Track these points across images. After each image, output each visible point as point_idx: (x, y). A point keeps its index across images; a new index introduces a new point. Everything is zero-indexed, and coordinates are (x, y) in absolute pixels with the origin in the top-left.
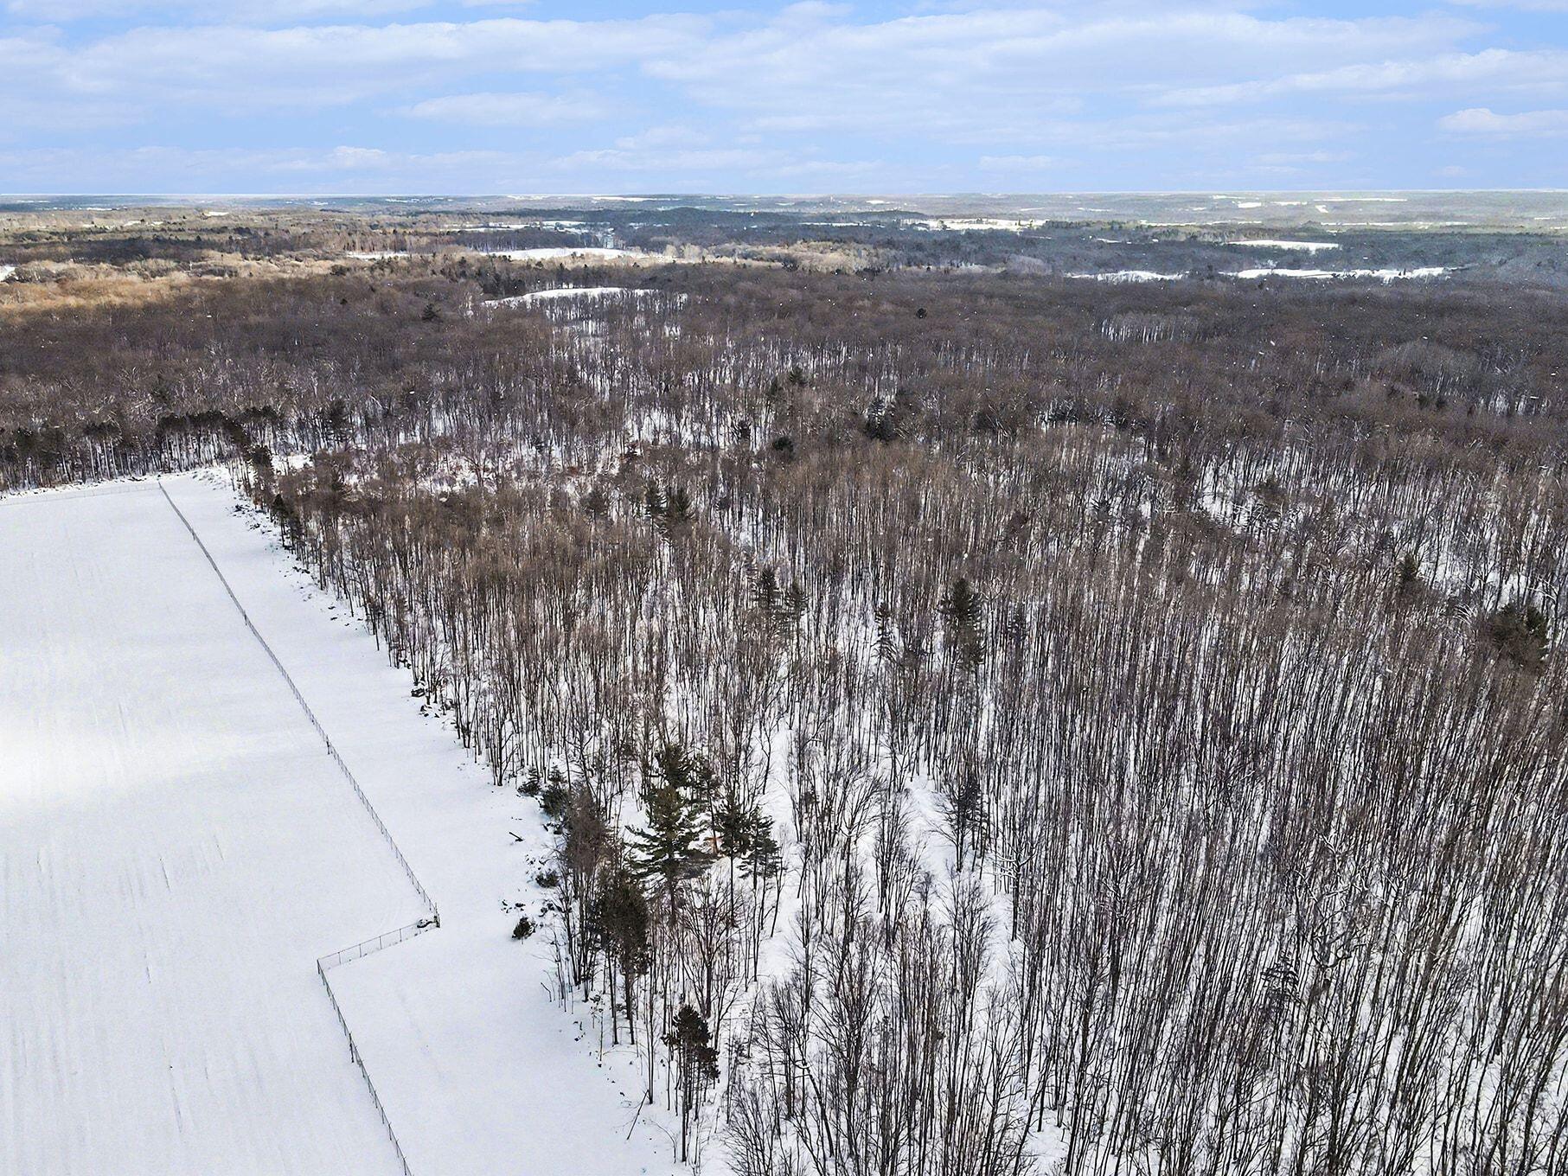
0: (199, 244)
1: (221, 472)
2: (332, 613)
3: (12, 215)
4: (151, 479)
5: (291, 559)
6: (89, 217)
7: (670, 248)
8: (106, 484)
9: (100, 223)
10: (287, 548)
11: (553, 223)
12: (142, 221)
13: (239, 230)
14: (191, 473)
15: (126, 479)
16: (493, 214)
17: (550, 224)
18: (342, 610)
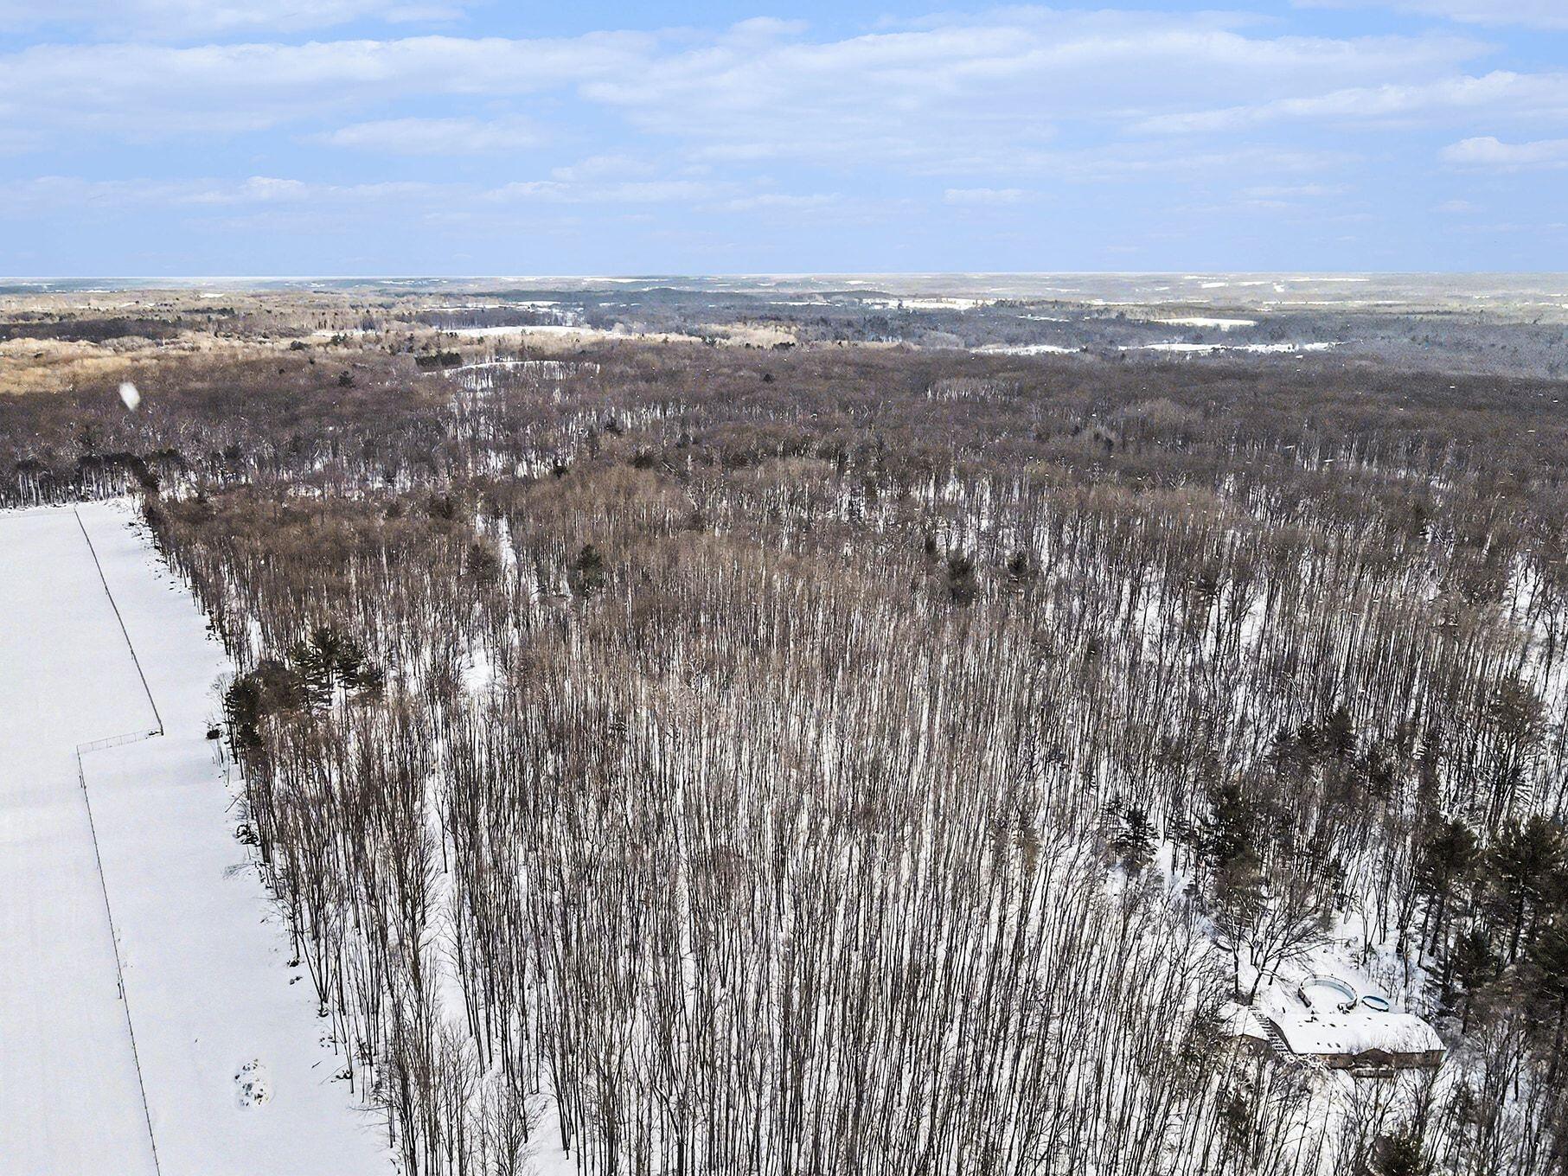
0: (178, 323)
1: (126, 500)
2: (172, 586)
3: (13, 298)
4: (70, 506)
5: (158, 555)
6: (86, 299)
7: (618, 326)
8: (32, 509)
9: (95, 304)
10: (156, 547)
11: (529, 303)
12: (137, 302)
13: (223, 311)
14: (104, 501)
15: (49, 506)
16: (473, 295)
17: (525, 305)
18: (180, 583)
